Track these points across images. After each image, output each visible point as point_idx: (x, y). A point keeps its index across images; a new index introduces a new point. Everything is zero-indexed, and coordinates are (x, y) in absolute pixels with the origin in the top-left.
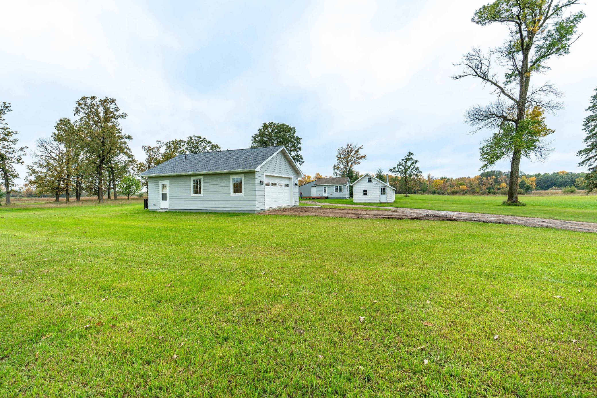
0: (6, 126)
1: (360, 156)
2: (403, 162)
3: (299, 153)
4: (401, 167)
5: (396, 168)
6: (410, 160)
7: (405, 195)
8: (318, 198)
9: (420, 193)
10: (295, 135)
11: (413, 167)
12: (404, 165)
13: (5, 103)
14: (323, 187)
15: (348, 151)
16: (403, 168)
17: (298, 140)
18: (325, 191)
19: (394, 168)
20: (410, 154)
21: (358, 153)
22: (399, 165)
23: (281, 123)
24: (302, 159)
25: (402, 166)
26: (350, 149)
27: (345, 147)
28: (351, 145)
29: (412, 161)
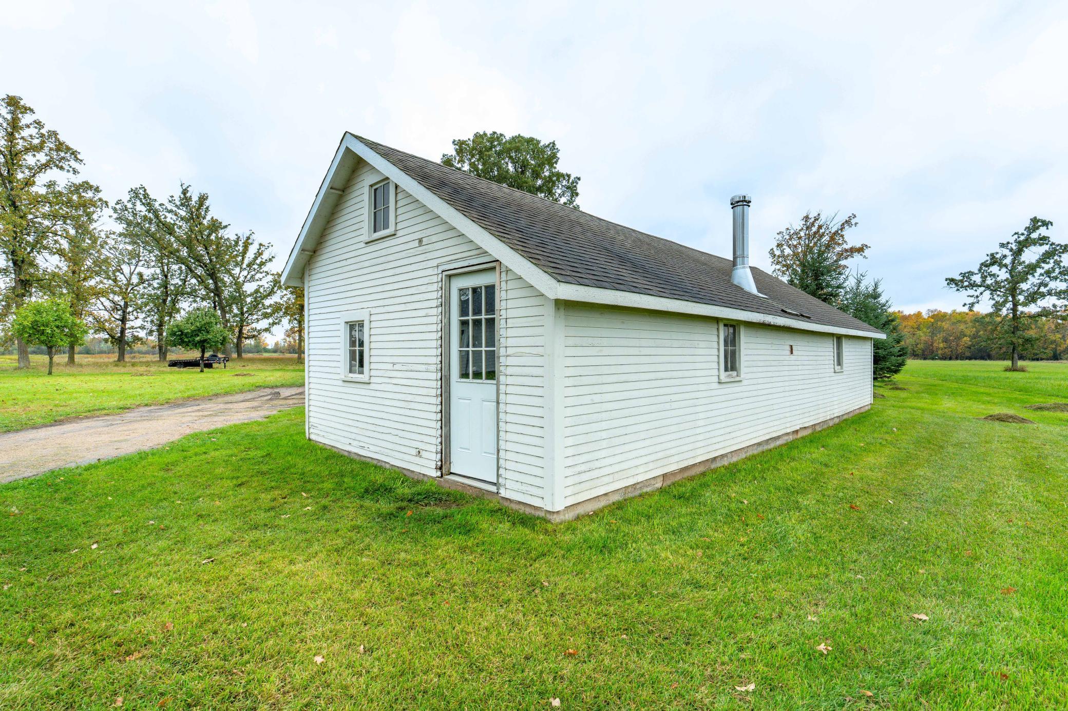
1: (848, 247)
2: (1006, 252)
4: (994, 269)
5: (973, 274)
6: (1035, 244)
7: (1008, 363)
11: (1048, 267)
12: (1008, 261)
15: (808, 236)
16: (1003, 275)
19: (967, 275)
20: (1036, 223)
21: (840, 240)
22: (987, 266)
25: (1001, 265)
27: (798, 225)
28: (816, 219)
29: (1046, 248)
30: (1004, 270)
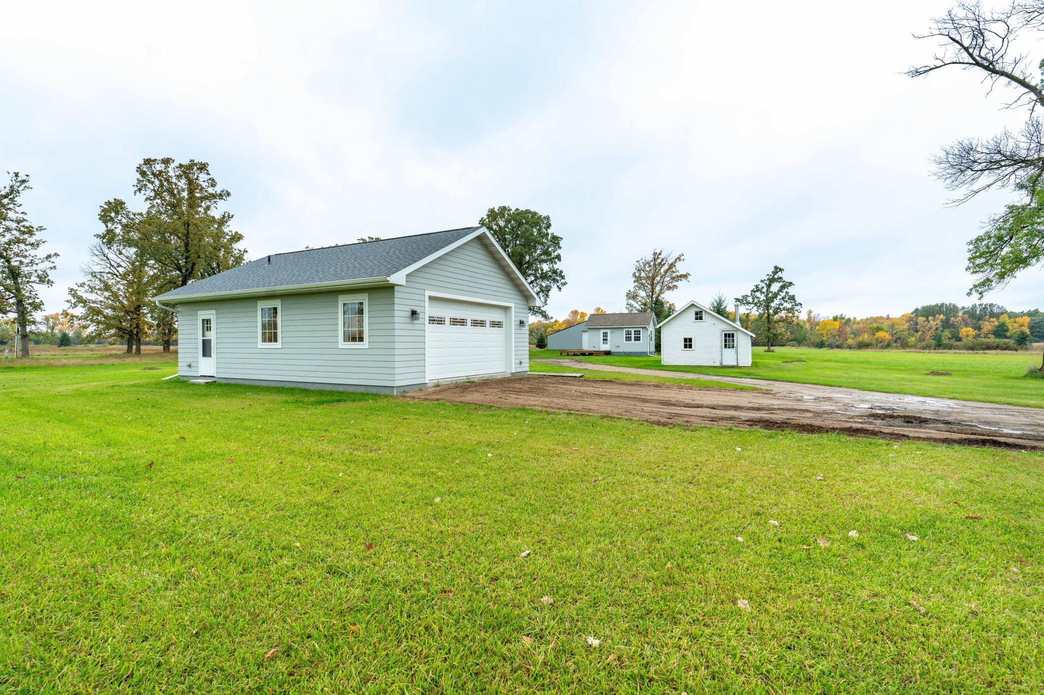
0: (22, 216)
1: (679, 274)
2: (764, 285)
3: (558, 266)
4: (758, 294)
5: (747, 296)
6: (777, 281)
7: (766, 348)
8: (591, 354)
9: (793, 346)
10: (550, 231)
11: (783, 294)
12: (764, 290)
13: (17, 175)
14: (602, 331)
15: (655, 265)
16: (762, 297)
17: (556, 241)
18: (605, 340)
19: (745, 297)
20: (777, 270)
21: (674, 269)
22: (754, 292)
23: (523, 208)
24: (563, 277)
25: (762, 293)
26: (659, 261)
27: (650, 258)
28: (660, 254)
29: (781, 283)
30: (763, 295)
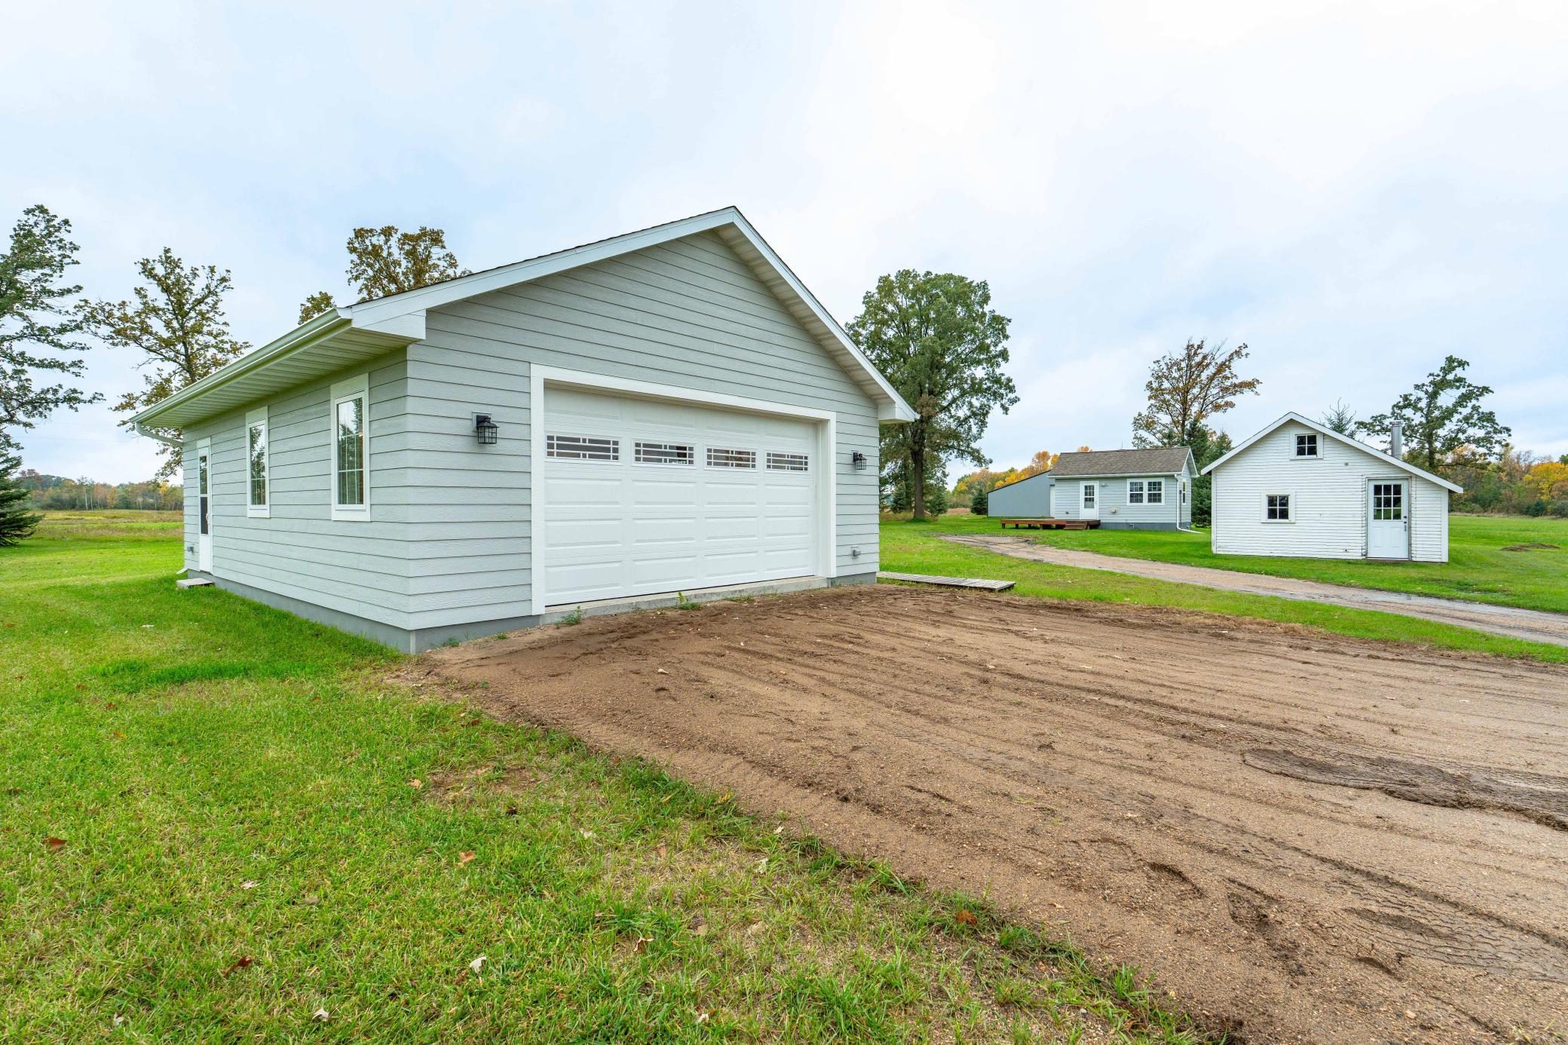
1: (1237, 381)
2: (1421, 394)
3: (1004, 369)
4: (1408, 412)
5: (1385, 417)
6: (1451, 387)
8: (1060, 526)
9: (1472, 511)
10: (987, 309)
11: (1465, 411)
12: (1423, 404)
13: (212, 270)
14: (1082, 485)
15: (1189, 366)
16: (1418, 418)
17: (999, 325)
18: (1089, 501)
19: (1379, 418)
20: (1452, 363)
21: (1227, 373)
22: (1401, 408)
23: (938, 271)
24: (1011, 389)
25: (1416, 409)
26: (1198, 359)
27: (1179, 353)
29: (1463, 390)
30: (1419, 414)
